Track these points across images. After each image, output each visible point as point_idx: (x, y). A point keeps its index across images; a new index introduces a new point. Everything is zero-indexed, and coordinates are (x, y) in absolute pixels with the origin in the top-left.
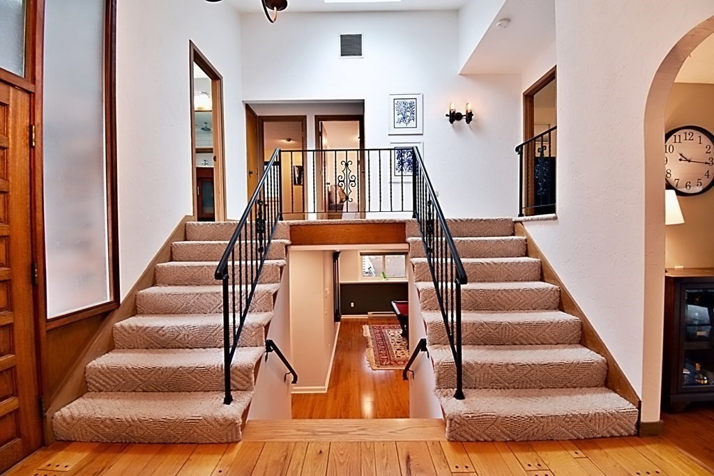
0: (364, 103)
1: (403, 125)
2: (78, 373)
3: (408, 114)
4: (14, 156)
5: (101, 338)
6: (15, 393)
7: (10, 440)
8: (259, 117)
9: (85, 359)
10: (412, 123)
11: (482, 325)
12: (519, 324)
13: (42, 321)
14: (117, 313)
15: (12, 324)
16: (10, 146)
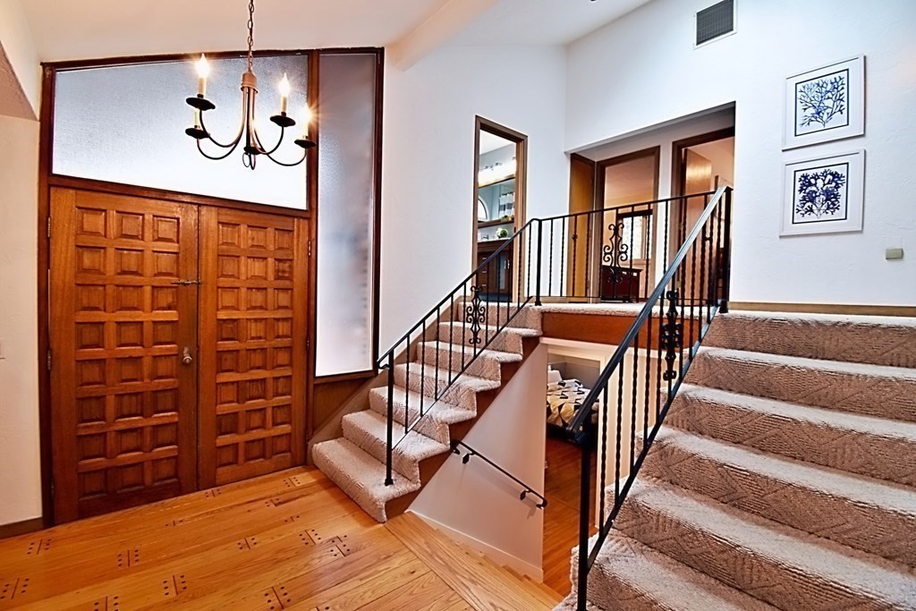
0: (734, 108)
1: (815, 125)
2: (335, 421)
3: (829, 103)
4: (297, 264)
5: (358, 398)
6: (290, 423)
7: (284, 452)
8: (598, 162)
9: (343, 411)
10: (839, 119)
11: (694, 532)
12: (776, 565)
13: (311, 377)
14: (375, 381)
15: (291, 376)
16: (295, 258)
